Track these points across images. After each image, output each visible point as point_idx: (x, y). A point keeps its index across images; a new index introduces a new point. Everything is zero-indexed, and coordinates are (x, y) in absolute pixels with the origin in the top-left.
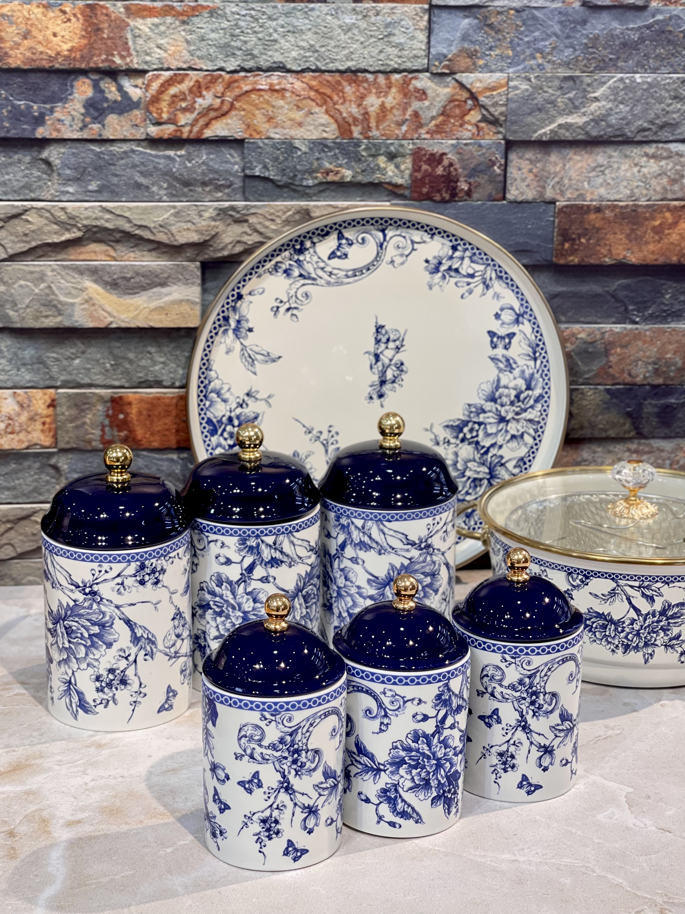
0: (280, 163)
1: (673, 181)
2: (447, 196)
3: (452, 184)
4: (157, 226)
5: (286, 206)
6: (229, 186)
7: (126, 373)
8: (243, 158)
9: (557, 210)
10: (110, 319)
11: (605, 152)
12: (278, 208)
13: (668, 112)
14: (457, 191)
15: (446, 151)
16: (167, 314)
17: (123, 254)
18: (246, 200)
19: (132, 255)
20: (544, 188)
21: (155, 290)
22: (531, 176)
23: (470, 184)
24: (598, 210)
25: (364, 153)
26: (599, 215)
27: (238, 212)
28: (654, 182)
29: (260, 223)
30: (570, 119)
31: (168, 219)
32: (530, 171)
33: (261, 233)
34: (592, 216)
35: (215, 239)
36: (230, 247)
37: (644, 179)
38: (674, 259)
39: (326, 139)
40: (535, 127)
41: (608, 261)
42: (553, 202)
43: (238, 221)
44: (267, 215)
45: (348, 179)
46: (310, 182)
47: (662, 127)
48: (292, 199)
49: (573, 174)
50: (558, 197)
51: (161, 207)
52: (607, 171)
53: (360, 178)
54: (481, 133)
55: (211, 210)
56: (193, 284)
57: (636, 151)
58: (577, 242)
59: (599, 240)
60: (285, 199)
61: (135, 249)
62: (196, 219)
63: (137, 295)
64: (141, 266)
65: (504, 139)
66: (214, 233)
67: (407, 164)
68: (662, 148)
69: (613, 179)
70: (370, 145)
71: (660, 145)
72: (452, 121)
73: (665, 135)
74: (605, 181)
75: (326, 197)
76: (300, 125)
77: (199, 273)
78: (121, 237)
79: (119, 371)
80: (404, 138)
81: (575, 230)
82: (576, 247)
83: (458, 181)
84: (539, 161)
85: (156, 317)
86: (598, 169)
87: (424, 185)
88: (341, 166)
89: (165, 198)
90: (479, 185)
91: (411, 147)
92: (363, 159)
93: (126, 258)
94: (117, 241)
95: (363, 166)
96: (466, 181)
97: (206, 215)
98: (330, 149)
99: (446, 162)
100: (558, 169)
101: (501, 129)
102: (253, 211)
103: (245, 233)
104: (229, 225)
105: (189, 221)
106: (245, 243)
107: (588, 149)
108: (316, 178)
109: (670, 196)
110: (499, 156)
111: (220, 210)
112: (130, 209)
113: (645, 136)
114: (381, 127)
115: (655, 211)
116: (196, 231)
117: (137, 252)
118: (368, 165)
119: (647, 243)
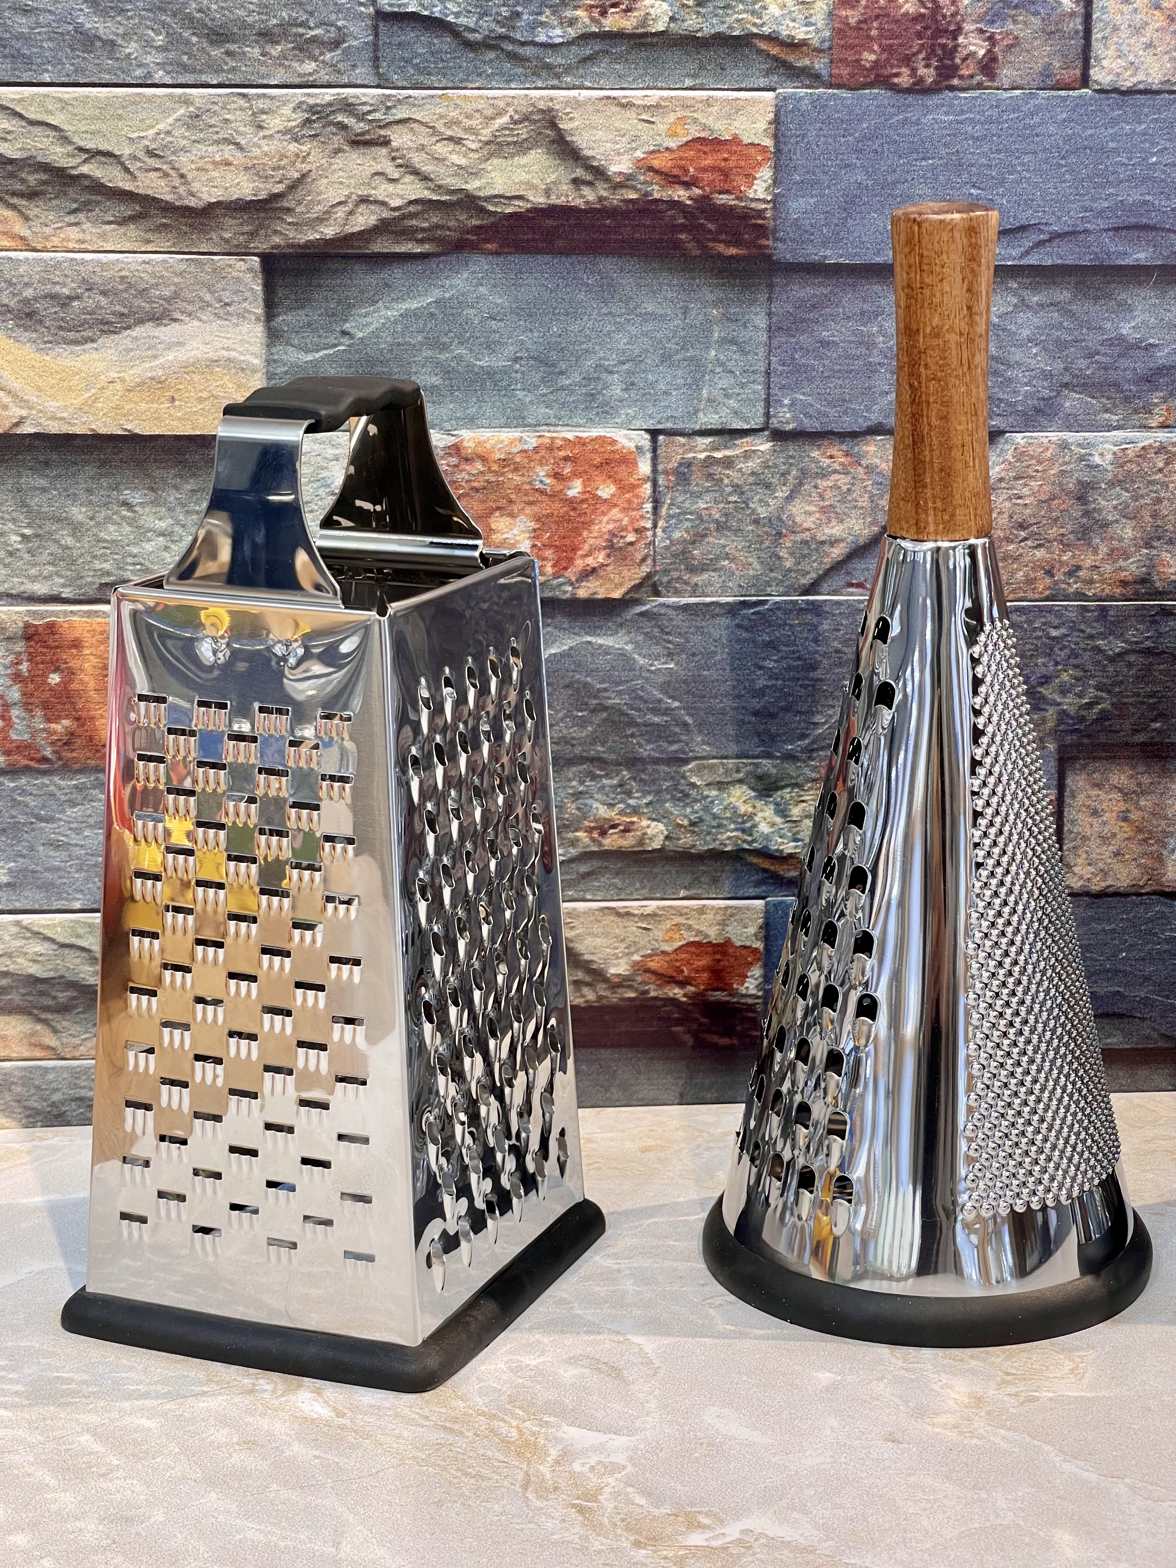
2: (929, 75)
3: (943, 40)
4: (141, 154)
5: (489, 102)
6: (336, 44)
7: (65, 559)
10: (17, 412)
12: (469, 107)
14: (958, 61)
16: (173, 399)
17: (47, 230)
18: (383, 83)
19: (73, 233)
21: (137, 331)
22: (1157, 20)
23: (991, 39)
27: (361, 117)
31: (168, 133)
33: (426, 178)
35: (300, 192)
36: (340, 213)
43: (359, 142)
44: (440, 127)
45: (660, 27)
46: (557, 34)
48: (508, 81)
51: (150, 99)
53: (691, 22)
55: (287, 111)
56: (241, 316)
60: (488, 83)
61: (81, 216)
62: (247, 136)
63: (89, 345)
64: (99, 262)
66: (297, 175)
75: (600, 75)
77: (259, 288)
78: (44, 183)
79: (45, 557)
83: (959, 30)
85: (143, 406)
87: (865, 42)
89: (159, 76)
90: (1015, 43)
93: (56, 241)
94: (32, 195)
96: (981, 31)
97: (275, 123)
102: (400, 113)
103: (381, 174)
104: (337, 151)
105: (228, 141)
106: (383, 204)
108: (572, 22)
111: (312, 109)
112: (64, 104)
116: (246, 169)
117: (87, 226)
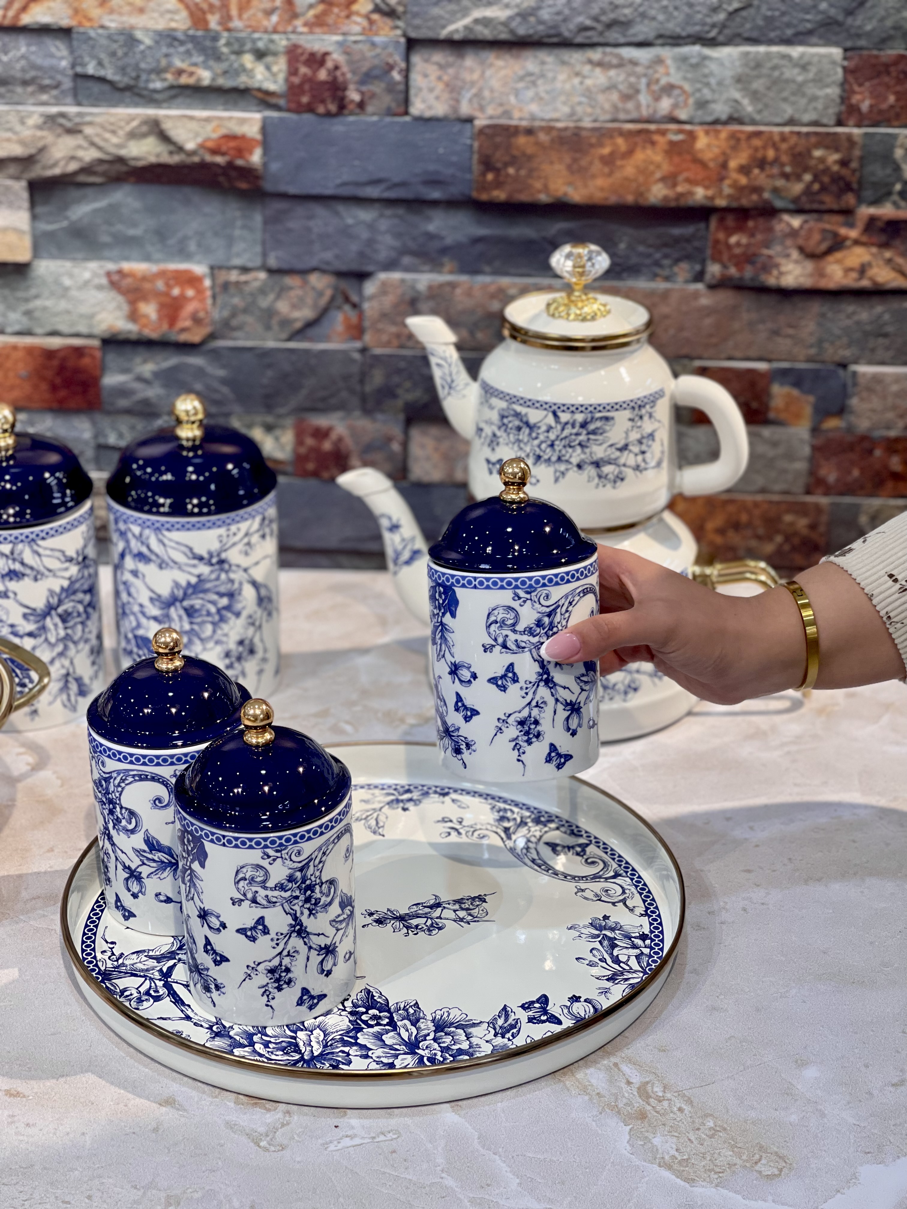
0: (119, 59)
1: (626, 97)
2: (333, 108)
3: (340, 93)
5: (129, 115)
6: (57, 86)
8: (72, 51)
9: (476, 130)
11: (536, 57)
12: (119, 117)
13: (617, 7)
14: (346, 102)
15: (330, 49)
18: (79, 104)
20: (458, 101)
22: (440, 86)
23: (362, 93)
24: (530, 132)
25: (225, 50)
26: (531, 139)
27: (70, 120)
28: (601, 98)
29: (98, 135)
30: (490, 12)
32: (439, 78)
33: (100, 148)
34: (522, 140)
35: (43, 153)
36: (62, 163)
37: (588, 93)
38: (630, 199)
39: (174, 30)
40: (443, 22)
41: (543, 198)
42: (470, 120)
43: (69, 132)
44: (106, 125)
45: (206, 82)
46: (158, 85)
47: (610, 26)
48: (136, 105)
49: (495, 83)
50: (477, 114)
52: (540, 82)
53: (221, 82)
54: (374, 28)
55: (36, 116)
56: (20, 208)
57: (576, 57)
58: (503, 173)
59: (531, 171)
60: (127, 106)
62: (18, 128)
65: (405, 35)
66: (41, 145)
67: (280, 65)
68: (611, 54)
69: (547, 92)
70: (232, 40)
71: (608, 50)
72: (336, 10)
73: (614, 35)
74: (537, 94)
75: (179, 104)
76: (142, 11)
77: (25, 195)
80: (275, 31)
81: (499, 157)
82: (501, 179)
83: (346, 89)
84: (449, 65)
86: (528, 79)
87: (303, 92)
88: (195, 65)
90: (373, 96)
91: (284, 43)
92: (223, 57)
95: (224, 66)
96: (357, 89)
97: (31, 122)
98: (182, 43)
99: (330, 64)
100: (476, 76)
101: (400, 23)
102: (88, 119)
103: (79, 147)
104: (59, 136)
106: (82, 160)
107: (514, 52)
108: (165, 80)
109: (622, 116)
110: (398, 59)
111: (47, 116)
113: (589, 38)
114: (245, 16)
115: (603, 135)
116: (18, 142)
118: (231, 65)
119: (594, 177)
